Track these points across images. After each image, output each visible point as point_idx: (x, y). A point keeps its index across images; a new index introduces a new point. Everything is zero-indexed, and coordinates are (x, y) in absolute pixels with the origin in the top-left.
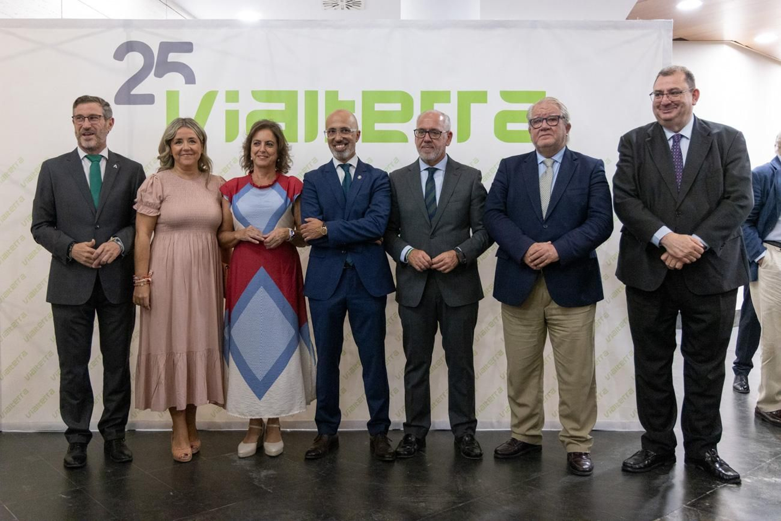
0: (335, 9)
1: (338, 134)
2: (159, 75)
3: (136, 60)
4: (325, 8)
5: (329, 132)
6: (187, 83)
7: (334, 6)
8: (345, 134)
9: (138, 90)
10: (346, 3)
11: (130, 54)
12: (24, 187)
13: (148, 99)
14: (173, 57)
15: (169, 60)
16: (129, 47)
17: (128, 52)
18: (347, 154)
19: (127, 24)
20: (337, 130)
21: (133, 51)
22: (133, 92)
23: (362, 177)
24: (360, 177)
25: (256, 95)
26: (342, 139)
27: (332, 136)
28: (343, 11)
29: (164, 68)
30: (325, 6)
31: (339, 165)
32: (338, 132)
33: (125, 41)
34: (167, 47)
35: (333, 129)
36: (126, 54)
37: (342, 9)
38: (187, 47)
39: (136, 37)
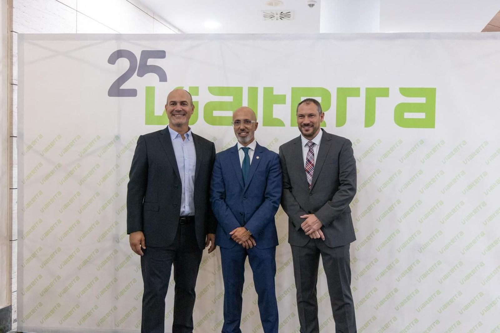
0: (272, 20)
1: (242, 124)
2: (140, 75)
3: (124, 64)
4: (265, 19)
5: (235, 123)
6: (161, 81)
7: (271, 18)
8: (247, 124)
9: (125, 86)
10: (280, 16)
11: (120, 59)
12: (42, 156)
13: (133, 93)
14: (151, 62)
15: (148, 64)
16: (119, 54)
17: (118, 58)
18: (248, 139)
19: (118, 37)
20: (242, 121)
21: (121, 57)
22: (121, 88)
23: (259, 157)
24: (258, 158)
25: (212, 90)
26: (245, 128)
27: (238, 126)
28: (277, 21)
29: (144, 69)
30: (265, 18)
31: (241, 148)
32: (242, 123)
33: (116, 50)
34: (147, 54)
35: (238, 120)
36: (117, 59)
37: (277, 19)
38: (161, 54)
39: (124, 46)
